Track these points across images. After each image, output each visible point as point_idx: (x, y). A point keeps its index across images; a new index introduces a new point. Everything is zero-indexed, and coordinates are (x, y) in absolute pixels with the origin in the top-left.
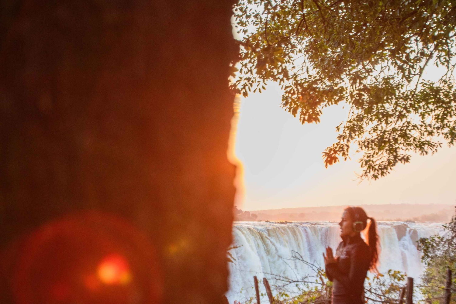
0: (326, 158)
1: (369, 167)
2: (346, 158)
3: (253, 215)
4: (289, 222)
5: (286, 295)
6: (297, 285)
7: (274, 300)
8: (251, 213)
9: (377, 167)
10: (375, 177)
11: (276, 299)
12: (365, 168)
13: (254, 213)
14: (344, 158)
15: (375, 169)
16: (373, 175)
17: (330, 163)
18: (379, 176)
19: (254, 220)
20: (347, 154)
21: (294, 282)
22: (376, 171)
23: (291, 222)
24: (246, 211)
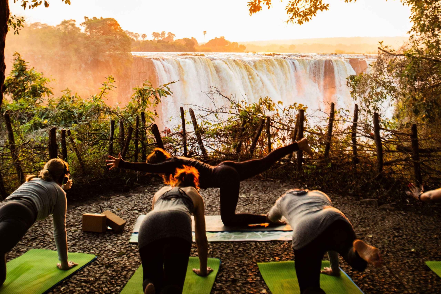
0: (250, 7)
1: (295, 14)
2: (269, 7)
3: (241, 46)
4: (277, 54)
5: (209, 123)
6: (216, 115)
7: (198, 127)
8: (239, 44)
9: (302, 14)
10: (300, 22)
11: (200, 126)
12: (291, 15)
13: (243, 44)
14: (267, 6)
15: (300, 15)
16: (298, 20)
17: (254, 11)
18: (304, 22)
19: (243, 52)
20: (270, 4)
21: (213, 112)
22: (301, 17)
23: (279, 54)
24: (234, 42)
